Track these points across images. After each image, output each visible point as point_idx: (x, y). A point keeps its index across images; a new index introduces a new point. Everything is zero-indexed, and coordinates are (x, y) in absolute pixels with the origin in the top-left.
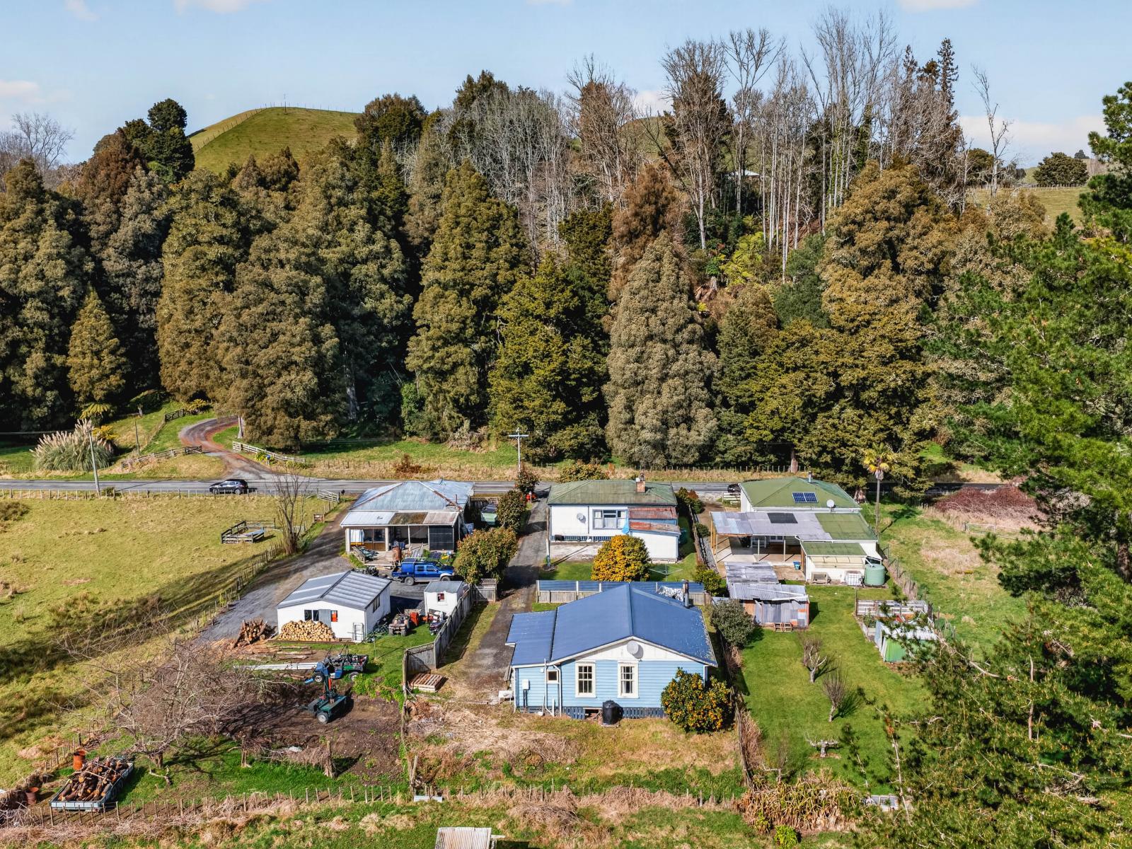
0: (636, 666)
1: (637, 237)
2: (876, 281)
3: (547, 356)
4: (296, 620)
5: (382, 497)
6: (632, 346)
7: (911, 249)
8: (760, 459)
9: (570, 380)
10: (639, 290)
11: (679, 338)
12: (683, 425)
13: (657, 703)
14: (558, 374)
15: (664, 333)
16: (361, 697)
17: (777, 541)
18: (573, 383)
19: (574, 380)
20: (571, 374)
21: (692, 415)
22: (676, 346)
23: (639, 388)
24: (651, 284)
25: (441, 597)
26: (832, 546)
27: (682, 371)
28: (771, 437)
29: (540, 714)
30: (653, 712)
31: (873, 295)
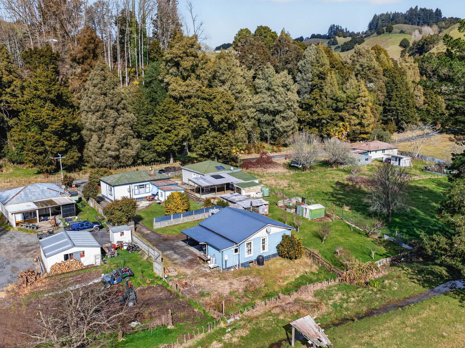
0: (268, 238)
1: (86, 59)
2: (191, 82)
3: (55, 118)
4: (59, 262)
5: (18, 195)
6: (98, 111)
7: (202, 69)
8: (159, 159)
9: (68, 129)
10: (97, 84)
11: (119, 106)
12: (125, 147)
13: (275, 251)
14: (63, 127)
15: (112, 105)
16: (139, 288)
17: (213, 187)
18: (69, 131)
19: (69, 129)
20: (68, 126)
21: (128, 142)
22: (117, 111)
23: (103, 132)
24: (102, 82)
25: (122, 234)
26: (247, 184)
27: (123, 123)
28: (167, 148)
29: (232, 270)
30: (274, 255)
31: (190, 88)
